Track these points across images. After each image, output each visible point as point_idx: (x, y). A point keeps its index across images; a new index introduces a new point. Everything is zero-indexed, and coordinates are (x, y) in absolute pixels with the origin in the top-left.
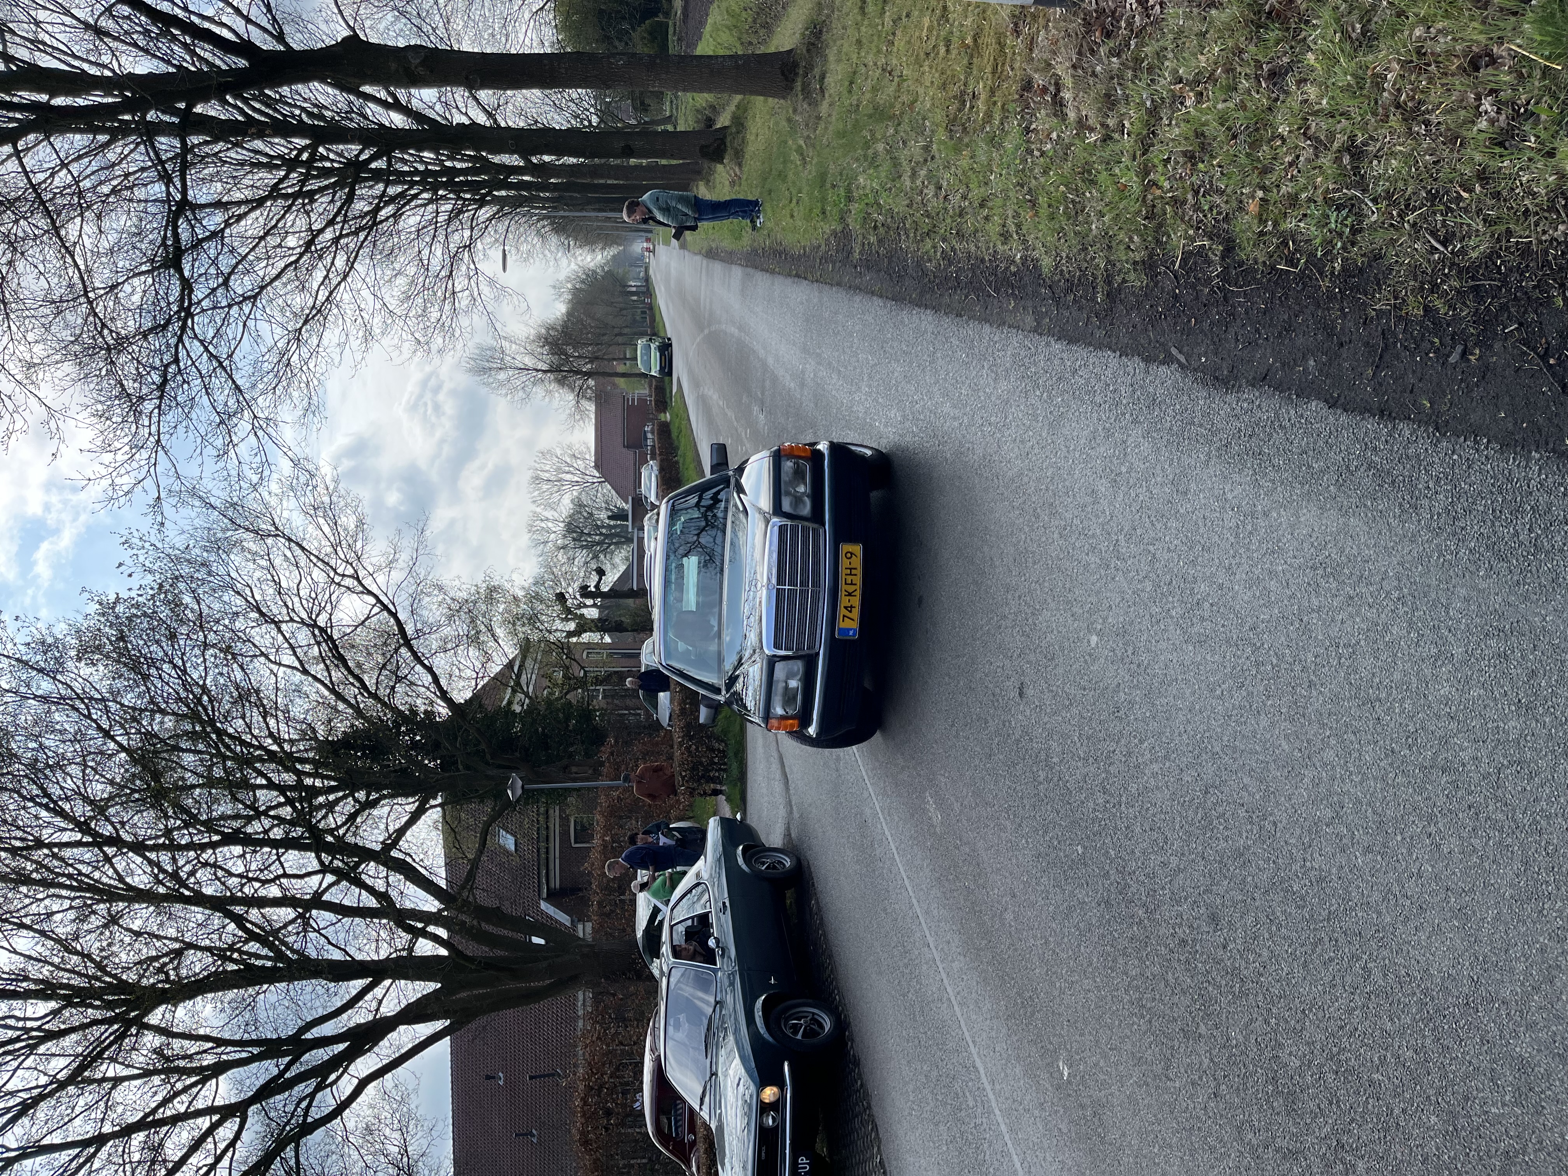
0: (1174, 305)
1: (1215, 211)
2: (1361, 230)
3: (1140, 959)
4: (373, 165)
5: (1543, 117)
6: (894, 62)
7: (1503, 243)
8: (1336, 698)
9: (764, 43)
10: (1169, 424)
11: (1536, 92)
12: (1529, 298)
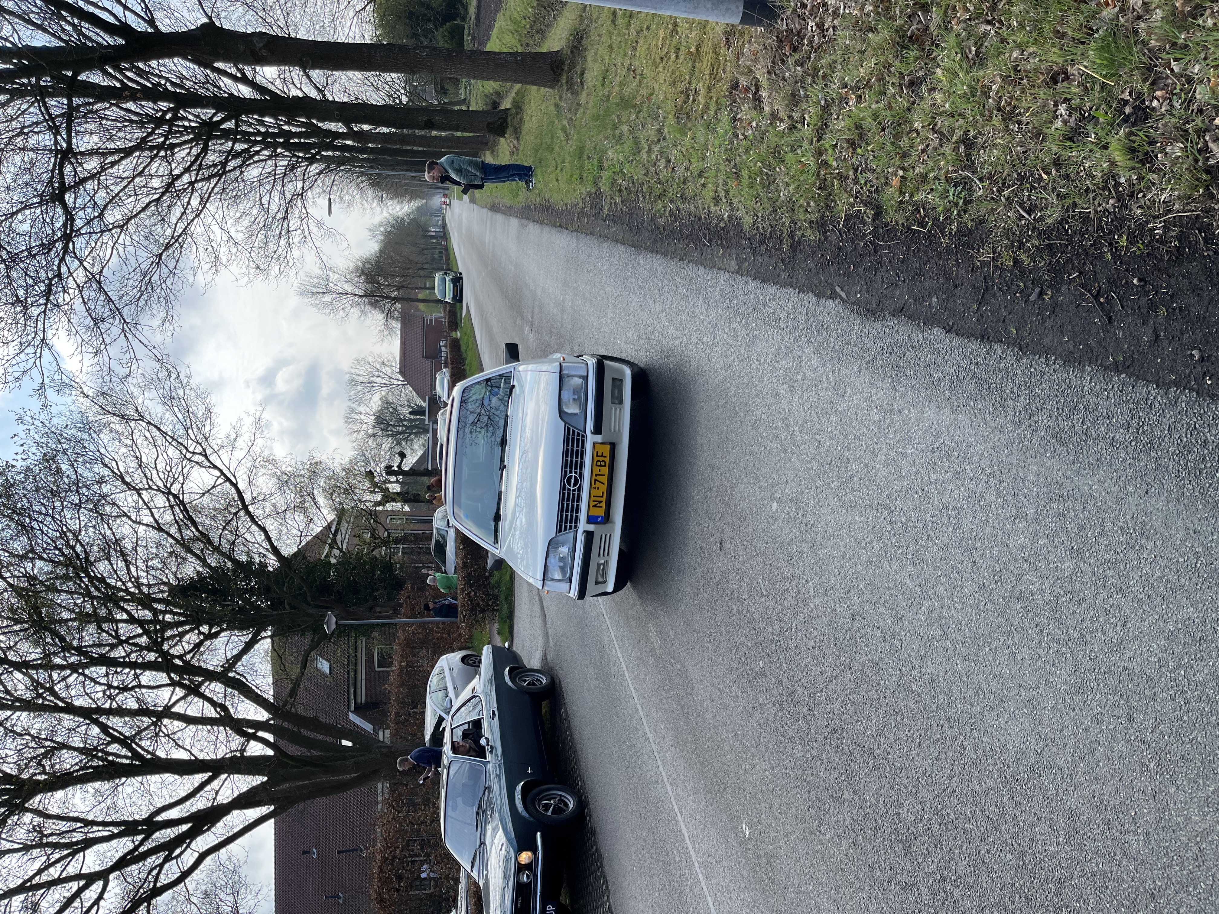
0: (838, 255)
1: (868, 185)
2: (971, 202)
3: (803, 745)
4: (225, 126)
5: (1101, 120)
6: (637, 63)
7: (1070, 212)
8: (945, 548)
9: (539, 44)
10: (832, 344)
11: (1096, 101)
12: (1087, 253)
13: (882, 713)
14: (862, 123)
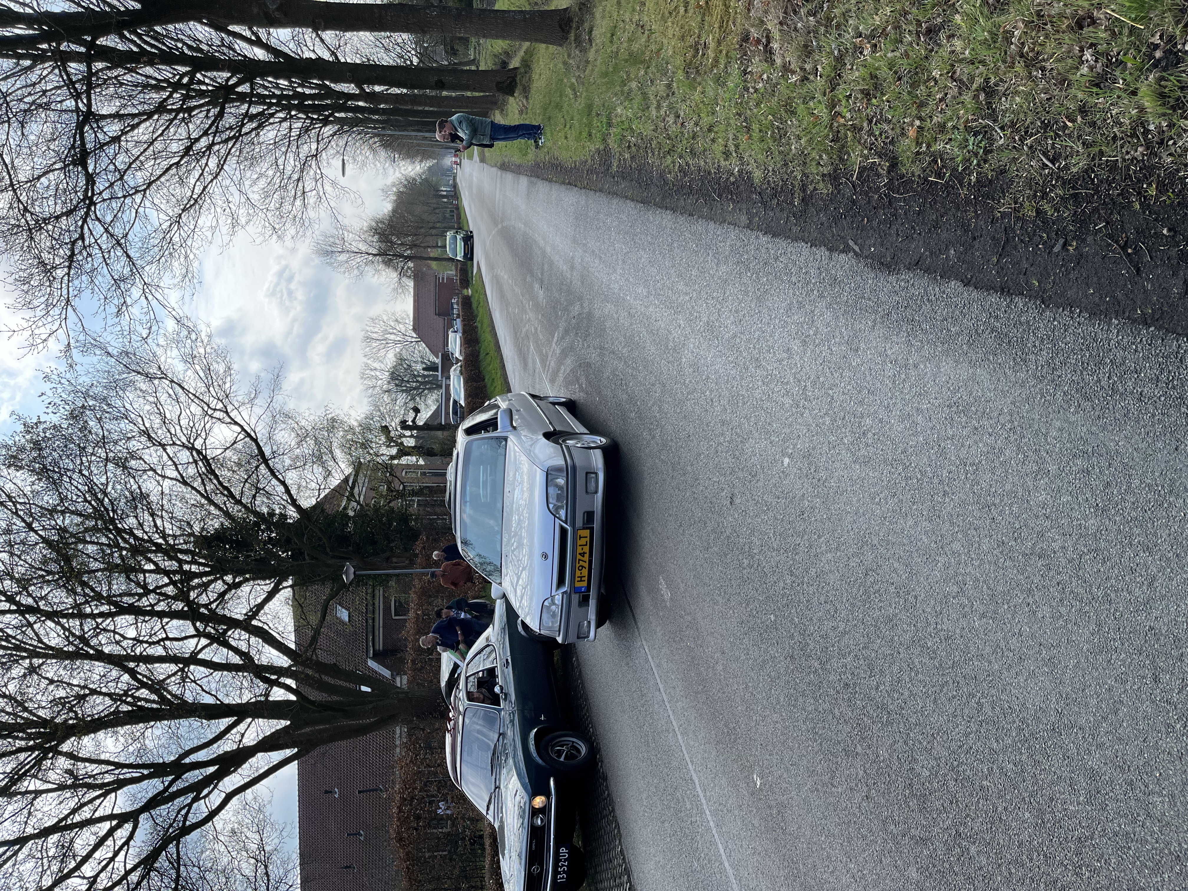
0: (852, 208)
1: (883, 136)
2: (991, 151)
3: (815, 699)
4: (239, 89)
5: (1129, 65)
6: (645, 18)
7: (1097, 161)
10: (845, 299)
11: (1125, 46)
12: (1114, 203)
13: (895, 669)
14: (878, 72)
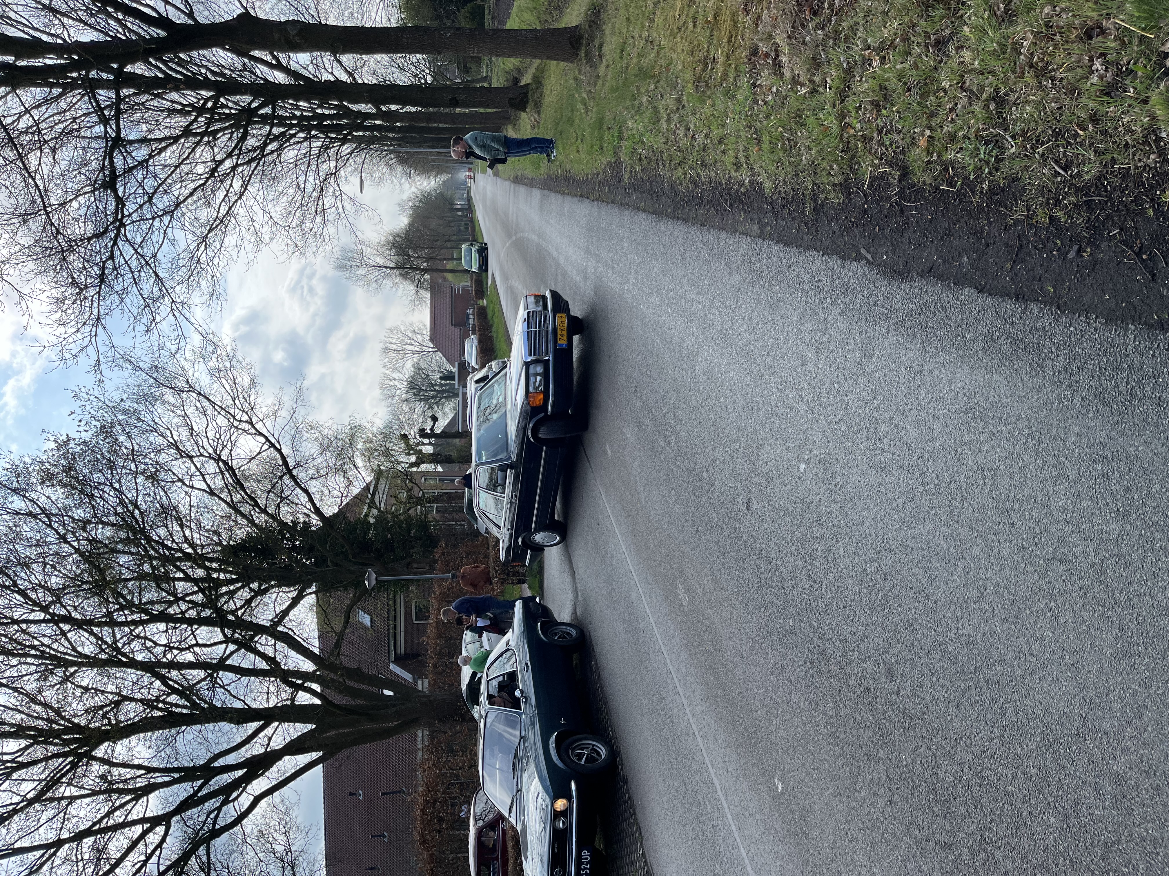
0: (863, 217)
1: (894, 146)
2: (1003, 160)
3: (835, 703)
4: (262, 112)
5: (1140, 74)
6: (655, 34)
7: (1109, 168)
8: (981, 508)
9: (557, 21)
10: (859, 306)
11: (1134, 55)
12: (1127, 210)
13: (916, 673)
14: (887, 83)
